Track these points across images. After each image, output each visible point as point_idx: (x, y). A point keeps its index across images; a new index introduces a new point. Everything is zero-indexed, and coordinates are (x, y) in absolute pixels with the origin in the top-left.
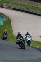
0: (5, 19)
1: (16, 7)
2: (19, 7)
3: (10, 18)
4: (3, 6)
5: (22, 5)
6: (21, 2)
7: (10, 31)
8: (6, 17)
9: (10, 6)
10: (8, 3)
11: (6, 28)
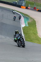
0: (30, 21)
3: (35, 20)
7: (35, 33)
8: (31, 18)
9: (35, 8)
10: (33, 4)
11: (31, 30)
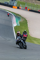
0: (21, 20)
1: (32, 8)
2: (35, 9)
3: (27, 19)
4: (20, 7)
5: (38, 6)
6: (37, 4)
8: (23, 18)
9: (27, 8)
10: (24, 4)
11: (22, 29)
